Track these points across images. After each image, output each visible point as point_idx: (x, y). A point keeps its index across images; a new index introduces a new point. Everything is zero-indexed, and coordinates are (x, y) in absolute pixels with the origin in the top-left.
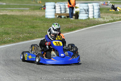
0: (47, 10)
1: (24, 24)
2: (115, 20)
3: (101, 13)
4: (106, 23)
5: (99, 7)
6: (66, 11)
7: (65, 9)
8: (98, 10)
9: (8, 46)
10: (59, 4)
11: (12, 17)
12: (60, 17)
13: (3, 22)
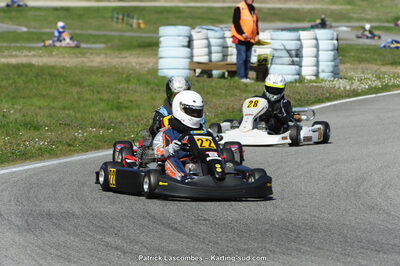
0: (163, 51)
1: (88, 96)
2: (387, 85)
3: (342, 62)
4: (358, 95)
5: (336, 42)
6: (225, 56)
7: (225, 47)
8: (332, 53)
9: (35, 168)
10: (205, 31)
11: (50, 74)
12: (207, 73)
13: (17, 89)
